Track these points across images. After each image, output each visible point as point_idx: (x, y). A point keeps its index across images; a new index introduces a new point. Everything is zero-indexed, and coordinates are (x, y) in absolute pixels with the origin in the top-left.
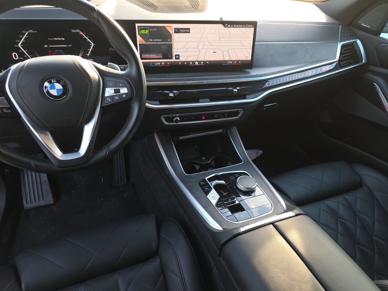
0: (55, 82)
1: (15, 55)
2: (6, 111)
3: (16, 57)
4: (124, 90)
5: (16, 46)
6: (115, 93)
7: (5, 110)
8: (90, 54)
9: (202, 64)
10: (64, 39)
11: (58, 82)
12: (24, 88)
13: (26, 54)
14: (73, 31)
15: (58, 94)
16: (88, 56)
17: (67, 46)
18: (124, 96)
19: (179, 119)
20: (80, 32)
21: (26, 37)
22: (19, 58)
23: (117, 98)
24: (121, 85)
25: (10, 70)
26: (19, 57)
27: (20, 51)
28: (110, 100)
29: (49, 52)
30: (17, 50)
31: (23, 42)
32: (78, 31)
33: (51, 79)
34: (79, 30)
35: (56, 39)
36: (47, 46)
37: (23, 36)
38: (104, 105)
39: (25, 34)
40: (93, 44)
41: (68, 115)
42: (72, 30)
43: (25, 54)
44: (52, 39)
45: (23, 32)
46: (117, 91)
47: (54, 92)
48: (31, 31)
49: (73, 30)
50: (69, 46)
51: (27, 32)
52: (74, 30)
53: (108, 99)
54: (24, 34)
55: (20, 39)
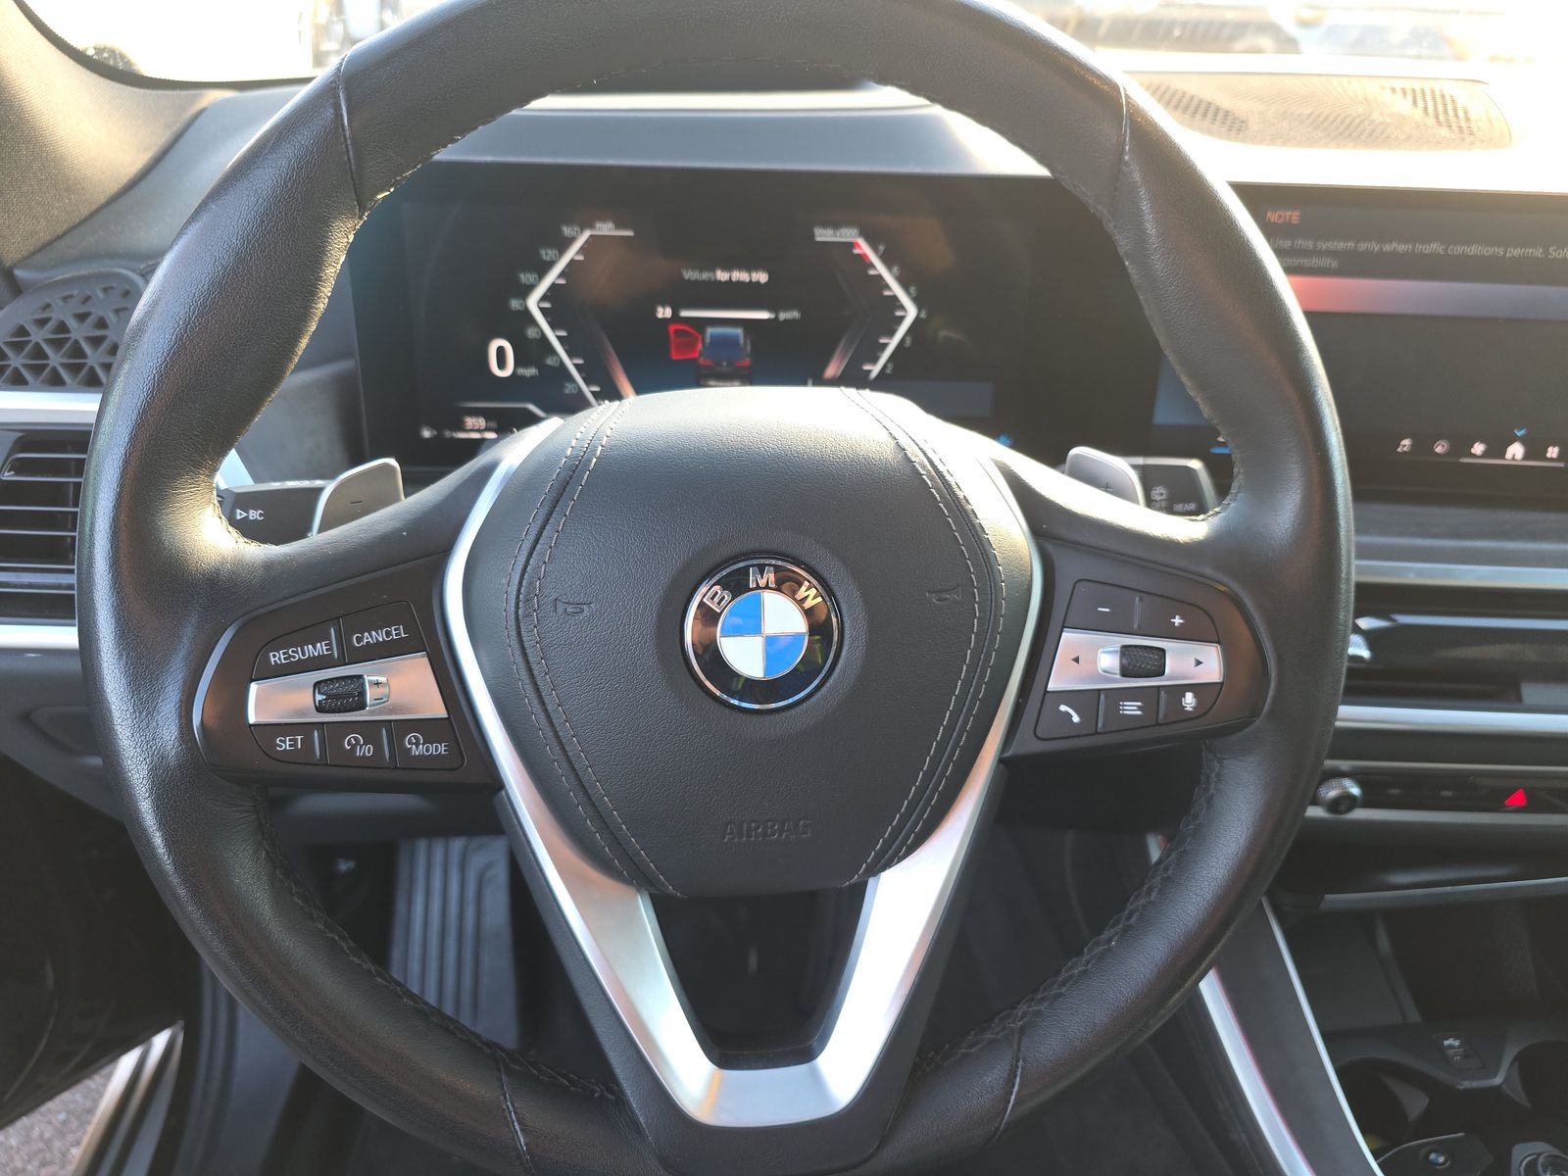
0: (767, 587)
1: (501, 351)
2: (415, 751)
3: (502, 366)
4: (1198, 663)
5: (515, 304)
6: (1126, 672)
7: (417, 744)
8: (885, 367)
9: (1552, 460)
10: (762, 277)
11: (786, 584)
12: (560, 611)
13: (555, 352)
14: (823, 235)
15: (767, 670)
16: (874, 375)
17: (773, 316)
18: (1189, 700)
19: (1355, 791)
20: (860, 240)
21: (572, 261)
22: (521, 371)
23: (1131, 708)
24: (1177, 621)
25: (486, 473)
26: (517, 364)
27: (531, 333)
28: (1076, 719)
30: (517, 326)
31: (553, 286)
32: (848, 235)
33: (741, 565)
34: (856, 232)
35: (722, 276)
36: (668, 312)
37: (562, 251)
38: (1027, 745)
39: (571, 241)
40: (912, 312)
41: (803, 818)
42: (818, 231)
43: (552, 351)
44: (705, 276)
45: (567, 231)
46: (1141, 663)
47: (745, 656)
48: (606, 229)
49: (823, 231)
50: (783, 316)
51: (582, 231)
52: (830, 232)
53: (1063, 708)
54: (563, 245)
55: (543, 269)
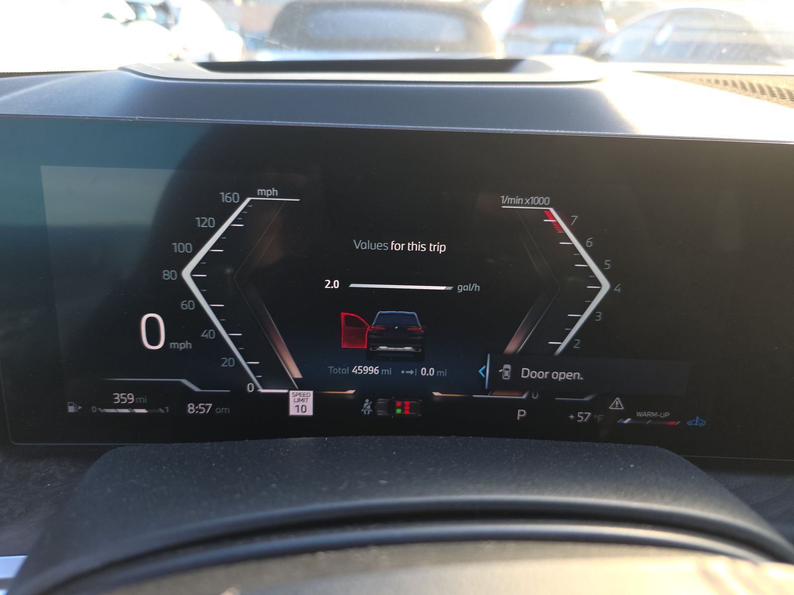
1: (152, 323)
3: (153, 338)
5: (167, 275)
8: (572, 342)
10: (441, 248)
13: (212, 325)
14: (511, 203)
17: (450, 288)
20: (552, 210)
21: (231, 229)
22: (173, 345)
26: (169, 337)
27: (185, 304)
29: (343, 318)
30: (171, 298)
32: (538, 203)
34: (546, 200)
35: (396, 246)
36: (336, 284)
39: (231, 208)
40: (606, 286)
42: (505, 199)
43: (209, 324)
44: (378, 246)
45: (225, 197)
48: (268, 195)
49: (510, 199)
50: (461, 289)
52: (518, 200)
54: (223, 213)
55: (200, 238)
